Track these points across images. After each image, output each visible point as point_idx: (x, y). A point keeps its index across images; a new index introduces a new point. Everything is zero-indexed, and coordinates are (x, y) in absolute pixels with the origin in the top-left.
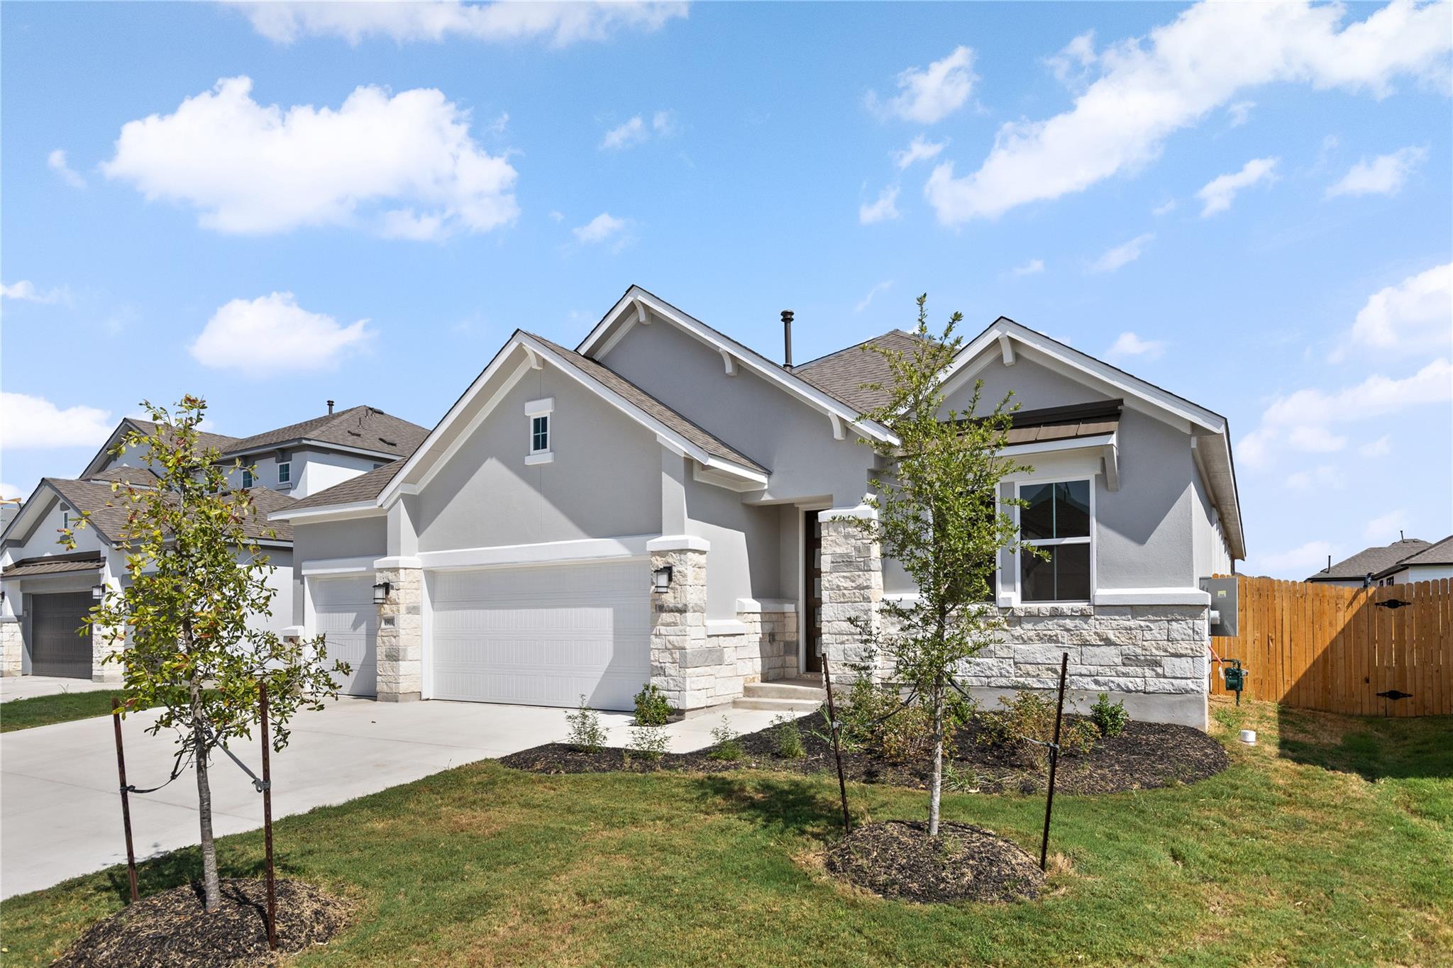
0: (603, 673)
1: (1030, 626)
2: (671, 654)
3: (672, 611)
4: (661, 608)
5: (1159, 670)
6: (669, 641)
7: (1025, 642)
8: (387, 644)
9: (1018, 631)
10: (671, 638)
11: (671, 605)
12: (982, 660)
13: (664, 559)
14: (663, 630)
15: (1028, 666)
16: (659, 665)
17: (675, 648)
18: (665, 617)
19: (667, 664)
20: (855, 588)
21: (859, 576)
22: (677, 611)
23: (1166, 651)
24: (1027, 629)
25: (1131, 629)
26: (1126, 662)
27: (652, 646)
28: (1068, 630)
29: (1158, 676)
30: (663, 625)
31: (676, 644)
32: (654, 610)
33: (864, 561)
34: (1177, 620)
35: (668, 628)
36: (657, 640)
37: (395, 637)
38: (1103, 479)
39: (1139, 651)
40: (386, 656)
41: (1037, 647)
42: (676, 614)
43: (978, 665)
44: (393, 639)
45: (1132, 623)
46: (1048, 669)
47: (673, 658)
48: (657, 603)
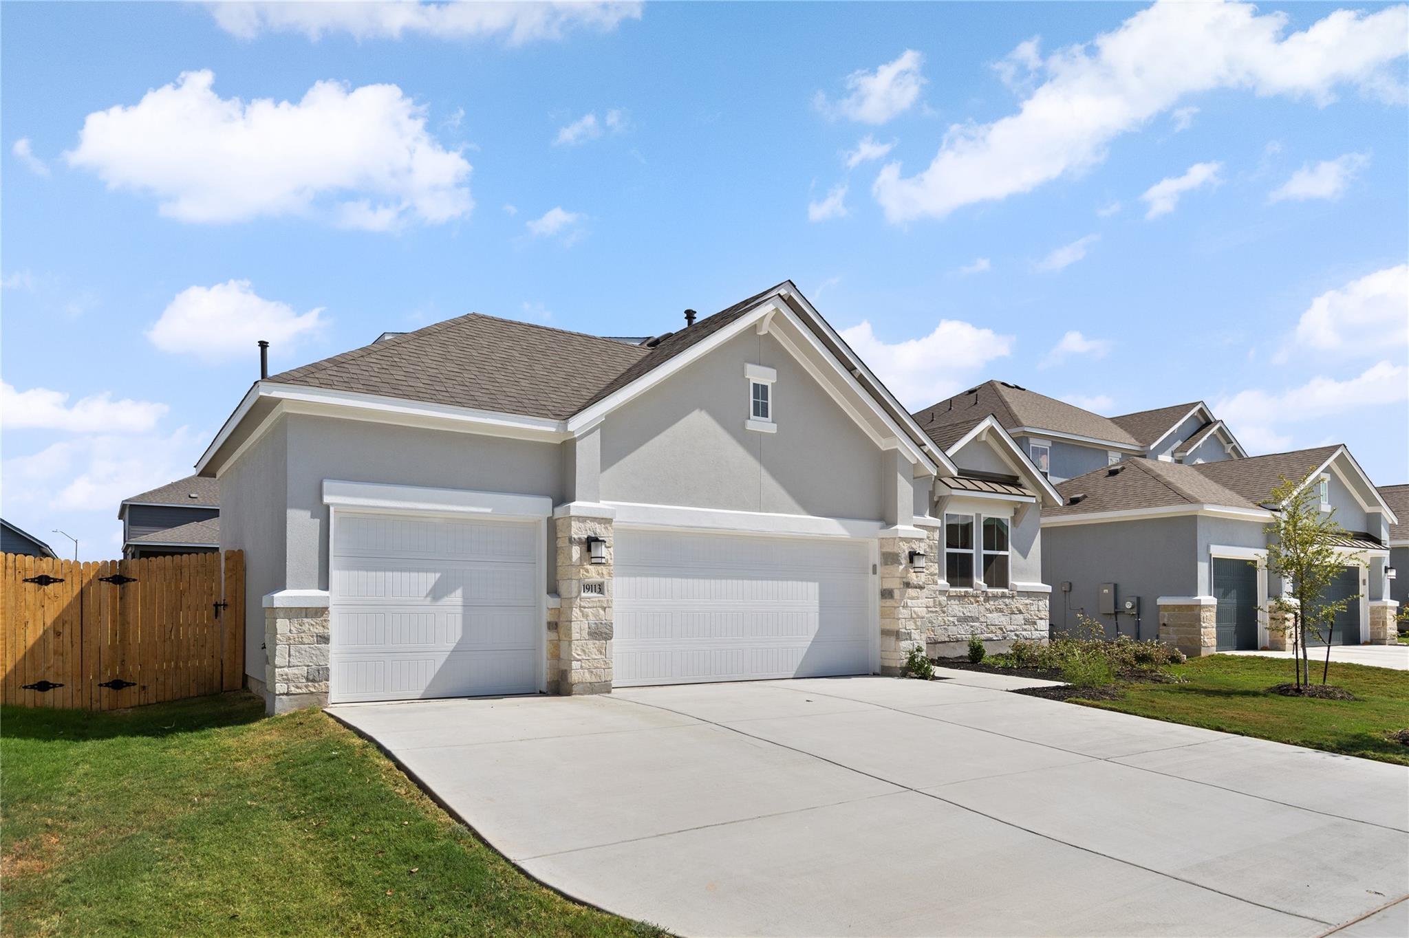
0: (810, 643)
1: (992, 603)
2: (915, 623)
3: (916, 588)
4: (908, 585)
5: (1036, 626)
6: (915, 612)
7: (991, 613)
8: (591, 617)
9: (988, 606)
10: (916, 609)
11: (915, 583)
12: (974, 624)
13: (908, 545)
14: (910, 603)
15: (992, 627)
16: (906, 631)
17: (918, 617)
18: (912, 592)
19: (913, 631)
20: (929, 575)
21: (931, 566)
22: (919, 588)
23: (1037, 616)
24: (991, 605)
25: (1027, 605)
26: (1026, 623)
27: (900, 616)
28: (1006, 605)
29: (1037, 630)
30: (909, 598)
31: (919, 614)
32: (902, 586)
33: (934, 556)
34: (1040, 600)
35: (913, 601)
36: (904, 611)
37: (604, 609)
38: (1014, 520)
39: (1030, 617)
40: (590, 634)
41: (995, 615)
42: (918, 590)
43: (972, 627)
44: (601, 612)
45: (1028, 601)
46: (999, 628)
47: (916, 625)
48: (904, 580)
